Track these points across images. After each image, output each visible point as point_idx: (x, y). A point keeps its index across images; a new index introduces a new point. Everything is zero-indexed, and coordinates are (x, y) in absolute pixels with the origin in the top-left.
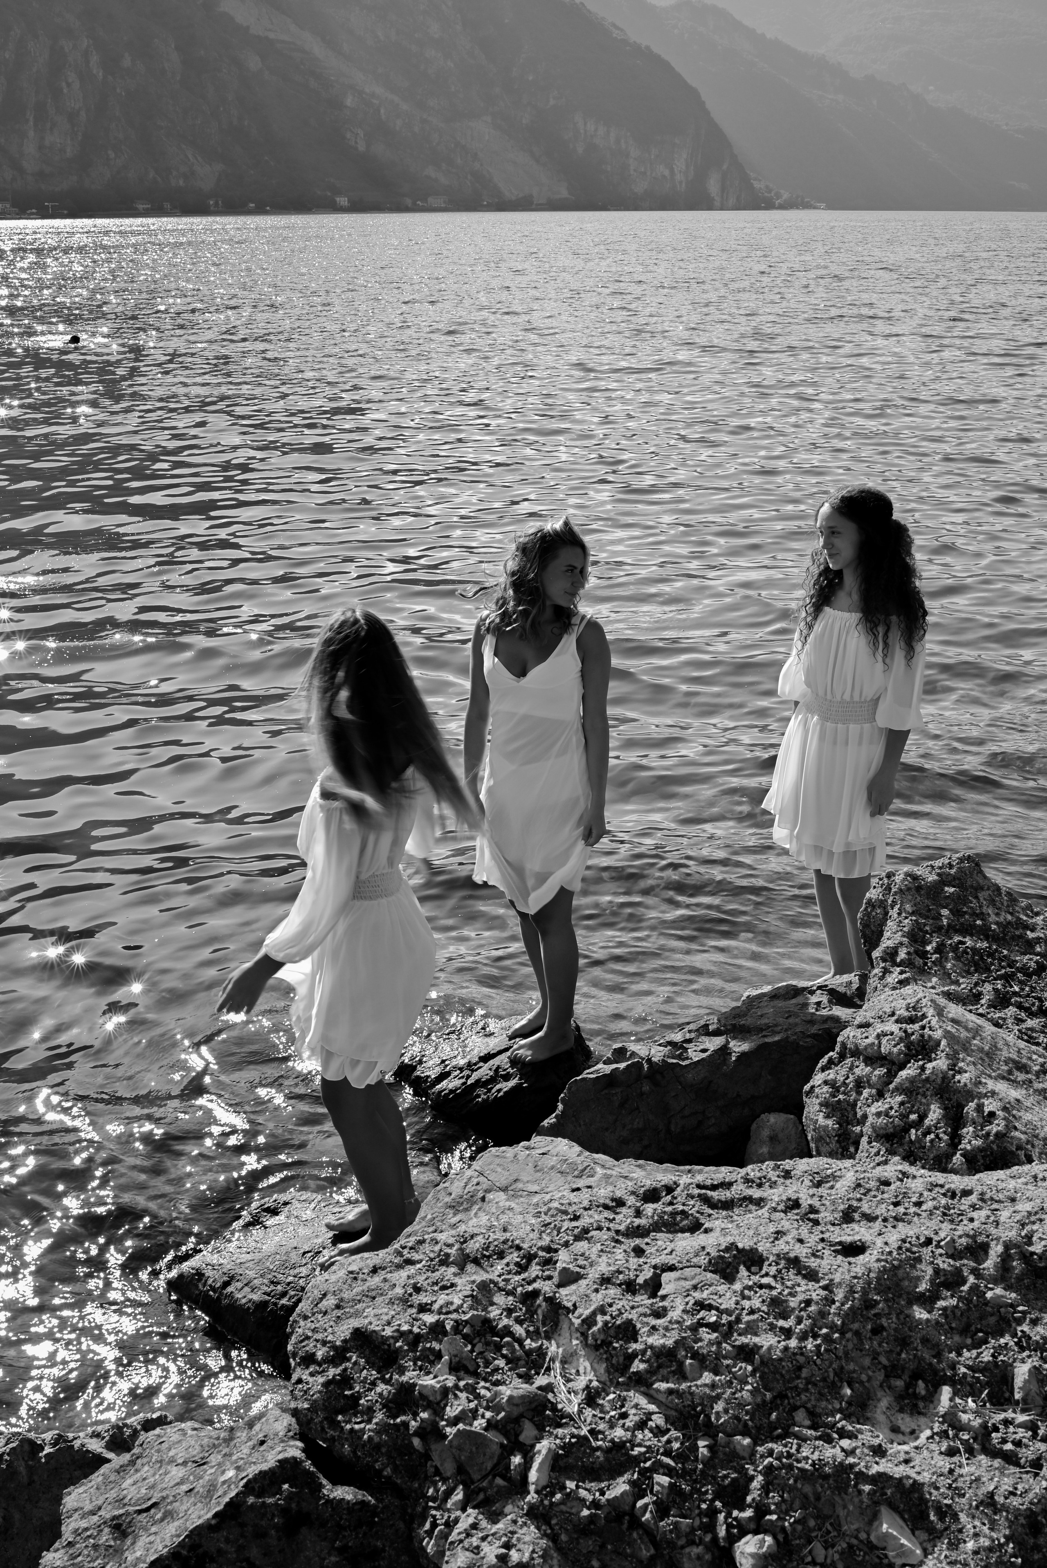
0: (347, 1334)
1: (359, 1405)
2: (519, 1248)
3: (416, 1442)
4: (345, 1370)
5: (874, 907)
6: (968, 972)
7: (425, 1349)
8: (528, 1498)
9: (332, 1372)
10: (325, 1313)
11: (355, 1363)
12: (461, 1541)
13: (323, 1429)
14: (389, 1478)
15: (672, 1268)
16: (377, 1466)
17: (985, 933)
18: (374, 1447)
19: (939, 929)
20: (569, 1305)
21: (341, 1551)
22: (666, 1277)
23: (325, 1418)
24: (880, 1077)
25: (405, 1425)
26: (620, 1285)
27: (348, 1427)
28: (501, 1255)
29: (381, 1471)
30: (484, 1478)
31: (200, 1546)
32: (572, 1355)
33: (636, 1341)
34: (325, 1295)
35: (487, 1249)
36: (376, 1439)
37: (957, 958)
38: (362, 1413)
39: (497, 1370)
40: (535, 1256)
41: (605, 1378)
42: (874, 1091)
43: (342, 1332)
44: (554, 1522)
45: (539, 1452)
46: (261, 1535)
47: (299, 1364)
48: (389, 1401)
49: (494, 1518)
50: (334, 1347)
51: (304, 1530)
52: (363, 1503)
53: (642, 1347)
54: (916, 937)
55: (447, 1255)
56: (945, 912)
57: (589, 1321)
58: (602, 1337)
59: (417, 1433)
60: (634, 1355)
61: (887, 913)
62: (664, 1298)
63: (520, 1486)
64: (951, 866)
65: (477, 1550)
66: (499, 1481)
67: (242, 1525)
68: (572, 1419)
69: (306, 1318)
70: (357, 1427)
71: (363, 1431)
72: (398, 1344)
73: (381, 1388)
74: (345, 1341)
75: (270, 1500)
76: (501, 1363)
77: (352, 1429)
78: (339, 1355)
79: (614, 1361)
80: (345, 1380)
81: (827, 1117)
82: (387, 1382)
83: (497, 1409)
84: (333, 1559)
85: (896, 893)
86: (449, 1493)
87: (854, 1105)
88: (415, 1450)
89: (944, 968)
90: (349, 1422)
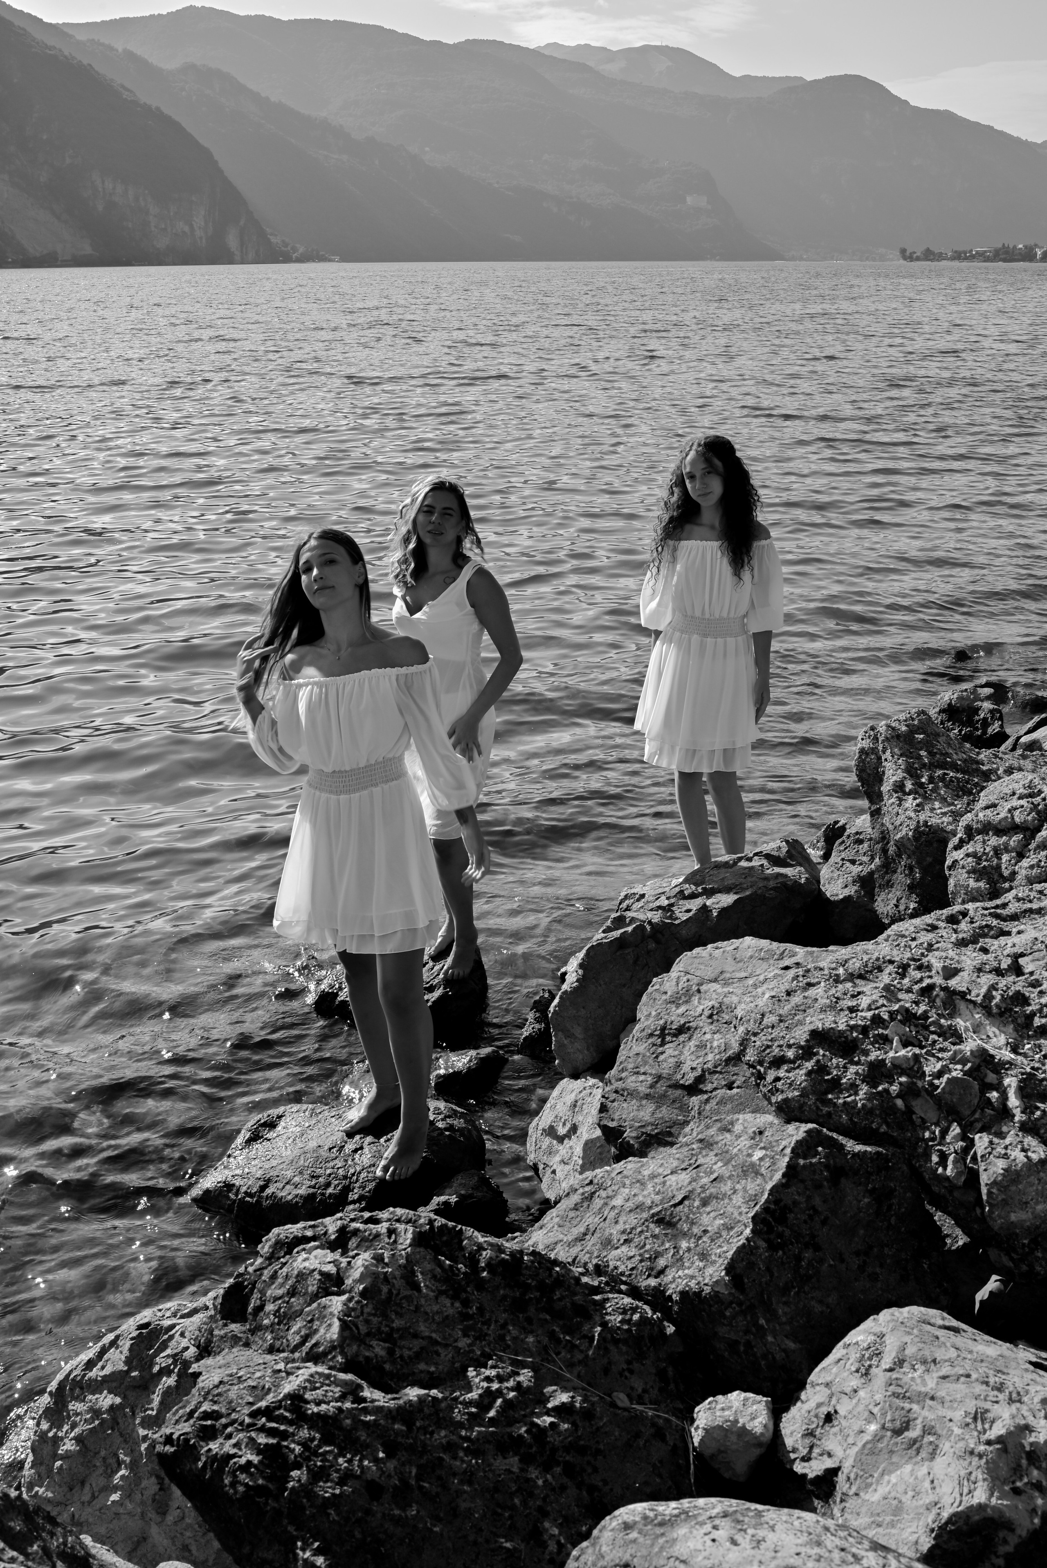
0: (806, 1036)
1: (841, 1084)
2: (891, 962)
3: (899, 1102)
4: (818, 1061)
5: (867, 754)
6: (958, 796)
7: (874, 1036)
8: (1017, 1119)
9: (809, 1065)
10: (773, 1027)
11: (824, 1055)
12: (990, 1153)
13: (818, 1108)
14: (885, 1133)
15: (1022, 955)
16: (874, 1126)
17: (954, 767)
18: (867, 1112)
19: (924, 766)
20: (964, 989)
21: (872, 1192)
22: (1022, 961)
23: (817, 1100)
24: (1019, 841)
25: (886, 1091)
26: (990, 972)
27: (841, 1101)
28: (880, 970)
29: (878, 1129)
30: (974, 1112)
31: (781, 1200)
32: (978, 1026)
33: (1029, 1005)
34: (763, 1015)
35: (866, 966)
36: (869, 1105)
37: (946, 786)
38: (847, 1090)
39: (935, 1042)
40: (909, 966)
41: (1015, 1035)
42: (1014, 854)
43: (801, 1035)
44: (1042, 1131)
45: (1009, 1086)
46: (818, 1186)
47: (770, 1068)
48: (865, 1077)
49: (1001, 1135)
50: (800, 1047)
51: (843, 1180)
52: (878, 1153)
53: (1038, 1007)
54: (911, 771)
55: (838, 975)
56: (923, 753)
57: (988, 996)
58: (1004, 1005)
59: (899, 1096)
60: (1033, 1014)
61: (879, 758)
62: (1032, 973)
63: (1005, 1113)
64: (913, 719)
65: (1006, 1156)
66: (989, 1111)
67: (802, 1181)
68: (1011, 1064)
69: (755, 1034)
70: (849, 1099)
71: (855, 1101)
72: (855, 1034)
73: (853, 1069)
74: (807, 1041)
75: (814, 1160)
76: (935, 1037)
77: (845, 1102)
78: (807, 1052)
79: (1019, 1021)
80: (821, 1069)
81: (977, 880)
82: (857, 1063)
83: (963, 1062)
84: (866, 1200)
85: (883, 741)
86: (944, 1132)
87: (999, 867)
88: (899, 1110)
89: (940, 794)
90: (839, 1098)
